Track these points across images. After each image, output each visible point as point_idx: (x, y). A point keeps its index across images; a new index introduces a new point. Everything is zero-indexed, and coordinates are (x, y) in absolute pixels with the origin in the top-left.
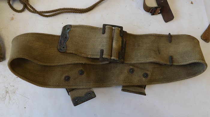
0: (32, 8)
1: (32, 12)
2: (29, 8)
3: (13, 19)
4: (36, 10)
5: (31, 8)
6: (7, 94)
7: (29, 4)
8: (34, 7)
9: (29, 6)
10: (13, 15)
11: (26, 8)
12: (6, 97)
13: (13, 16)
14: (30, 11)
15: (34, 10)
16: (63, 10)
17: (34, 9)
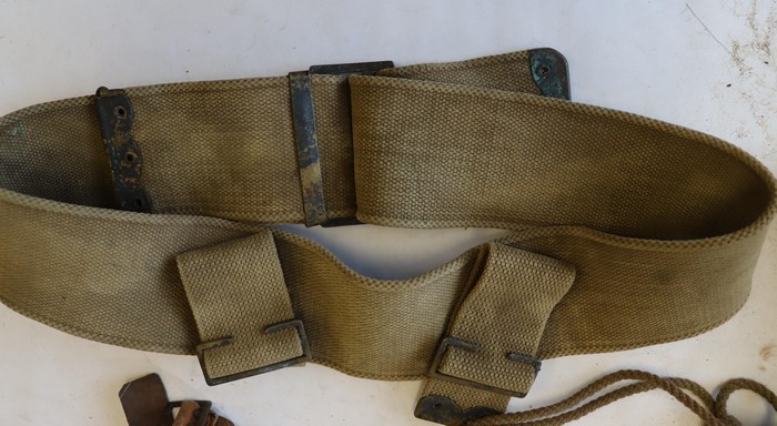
0: (687, 402)
1: (689, 382)
2: (700, 403)
3: (765, 349)
4: (672, 392)
5: (695, 402)
6: (762, 40)
7: (703, 416)
8: (681, 405)
9: (703, 411)
10: (763, 369)
11: (715, 398)
12: (767, 30)
13: (765, 364)
14: (699, 387)
15: (681, 393)
16: (563, 415)
17: (681, 397)
